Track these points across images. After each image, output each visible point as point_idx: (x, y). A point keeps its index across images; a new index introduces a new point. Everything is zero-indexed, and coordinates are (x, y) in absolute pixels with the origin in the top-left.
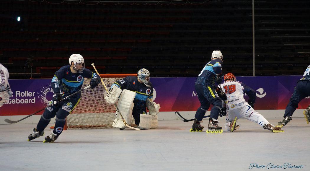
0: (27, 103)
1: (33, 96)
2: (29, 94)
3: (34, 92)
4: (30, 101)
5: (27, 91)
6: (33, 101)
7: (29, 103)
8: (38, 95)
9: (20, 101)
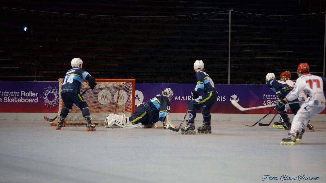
0: (31, 102)
1: (36, 96)
2: (33, 94)
3: (38, 93)
4: (34, 100)
5: (31, 92)
6: (36, 101)
7: (33, 102)
8: (41, 95)
9: (25, 101)
